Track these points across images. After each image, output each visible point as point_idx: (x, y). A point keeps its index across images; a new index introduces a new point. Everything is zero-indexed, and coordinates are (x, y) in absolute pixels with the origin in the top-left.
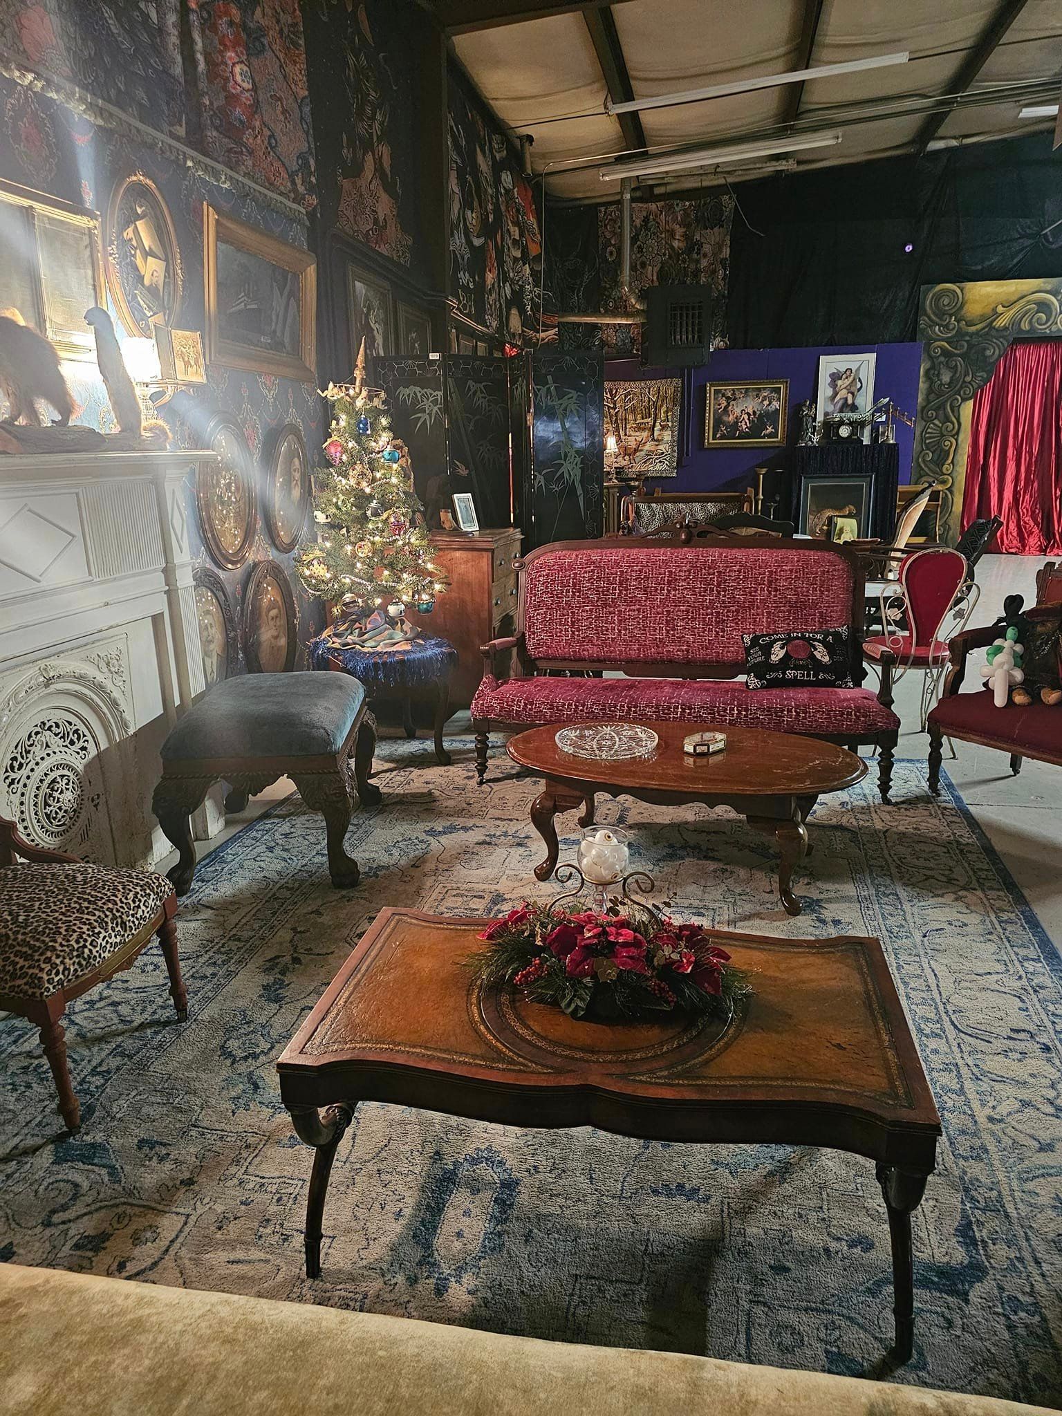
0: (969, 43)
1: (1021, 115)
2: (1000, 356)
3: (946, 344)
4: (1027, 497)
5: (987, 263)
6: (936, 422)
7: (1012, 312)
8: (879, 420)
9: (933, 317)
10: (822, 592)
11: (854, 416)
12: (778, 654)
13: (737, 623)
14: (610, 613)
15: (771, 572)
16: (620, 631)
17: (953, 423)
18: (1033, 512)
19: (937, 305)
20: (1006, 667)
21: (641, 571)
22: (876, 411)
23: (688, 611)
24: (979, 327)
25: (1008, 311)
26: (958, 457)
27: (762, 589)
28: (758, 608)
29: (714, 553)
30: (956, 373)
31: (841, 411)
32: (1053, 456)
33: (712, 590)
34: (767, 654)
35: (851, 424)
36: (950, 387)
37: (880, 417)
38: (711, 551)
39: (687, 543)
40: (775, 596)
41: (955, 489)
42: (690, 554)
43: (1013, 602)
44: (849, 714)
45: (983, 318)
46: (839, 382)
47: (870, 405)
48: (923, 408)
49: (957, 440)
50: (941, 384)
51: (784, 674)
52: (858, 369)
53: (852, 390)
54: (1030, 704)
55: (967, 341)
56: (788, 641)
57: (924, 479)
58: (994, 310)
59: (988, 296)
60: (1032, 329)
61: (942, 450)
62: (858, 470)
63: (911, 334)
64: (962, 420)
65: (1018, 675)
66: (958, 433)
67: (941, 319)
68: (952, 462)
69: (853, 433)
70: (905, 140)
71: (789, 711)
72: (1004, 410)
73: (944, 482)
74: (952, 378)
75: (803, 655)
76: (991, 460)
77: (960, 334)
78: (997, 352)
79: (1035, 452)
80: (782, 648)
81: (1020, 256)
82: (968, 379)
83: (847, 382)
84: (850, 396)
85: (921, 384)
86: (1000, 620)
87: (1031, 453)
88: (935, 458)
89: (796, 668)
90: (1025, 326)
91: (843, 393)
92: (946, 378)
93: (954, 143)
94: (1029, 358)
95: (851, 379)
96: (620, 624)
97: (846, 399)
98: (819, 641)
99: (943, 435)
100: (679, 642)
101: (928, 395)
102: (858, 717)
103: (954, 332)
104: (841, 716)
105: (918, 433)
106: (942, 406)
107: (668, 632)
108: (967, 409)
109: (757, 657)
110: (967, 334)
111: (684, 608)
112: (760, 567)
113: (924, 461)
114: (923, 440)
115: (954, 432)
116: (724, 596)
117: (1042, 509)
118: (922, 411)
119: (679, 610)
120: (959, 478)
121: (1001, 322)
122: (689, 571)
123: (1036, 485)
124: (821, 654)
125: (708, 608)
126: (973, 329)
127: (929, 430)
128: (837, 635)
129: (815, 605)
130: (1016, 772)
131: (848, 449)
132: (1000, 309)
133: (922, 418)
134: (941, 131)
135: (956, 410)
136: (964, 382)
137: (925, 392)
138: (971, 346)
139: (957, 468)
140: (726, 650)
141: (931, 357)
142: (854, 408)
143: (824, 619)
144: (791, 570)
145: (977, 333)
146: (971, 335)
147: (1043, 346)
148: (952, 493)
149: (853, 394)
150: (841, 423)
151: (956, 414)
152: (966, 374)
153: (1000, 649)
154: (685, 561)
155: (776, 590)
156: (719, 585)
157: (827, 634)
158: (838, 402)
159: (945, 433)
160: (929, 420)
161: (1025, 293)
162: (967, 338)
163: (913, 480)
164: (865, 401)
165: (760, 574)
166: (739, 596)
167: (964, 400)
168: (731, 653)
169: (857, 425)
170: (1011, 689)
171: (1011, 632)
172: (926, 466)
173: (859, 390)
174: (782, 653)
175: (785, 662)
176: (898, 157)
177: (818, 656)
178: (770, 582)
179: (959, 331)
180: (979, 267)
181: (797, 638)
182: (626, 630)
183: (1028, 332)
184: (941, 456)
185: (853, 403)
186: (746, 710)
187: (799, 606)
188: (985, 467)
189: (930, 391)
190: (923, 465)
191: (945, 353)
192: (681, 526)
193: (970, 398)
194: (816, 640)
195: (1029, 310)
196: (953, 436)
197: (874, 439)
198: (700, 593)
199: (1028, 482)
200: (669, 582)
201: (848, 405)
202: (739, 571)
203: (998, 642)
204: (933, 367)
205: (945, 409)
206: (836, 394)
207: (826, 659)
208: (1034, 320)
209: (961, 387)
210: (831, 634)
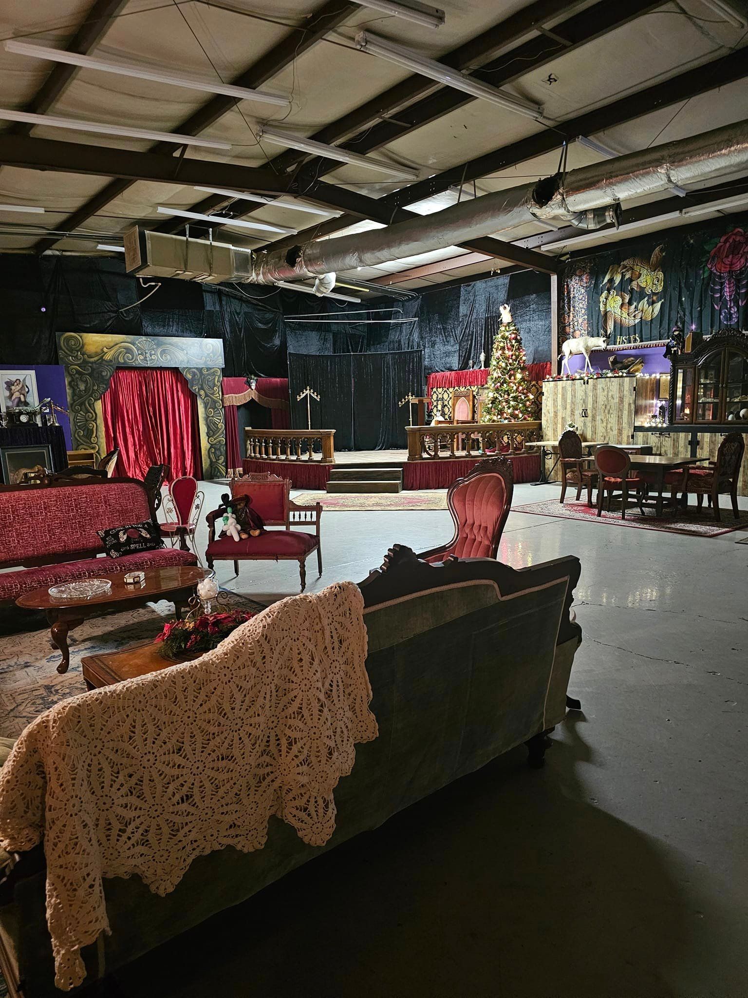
0: (72, 210)
1: (98, 248)
2: (111, 376)
3: (77, 367)
4: (142, 454)
5: (92, 324)
6: (81, 412)
7: (112, 352)
8: (46, 411)
9: (67, 351)
10: (134, 503)
11: (29, 409)
12: (123, 538)
13: (92, 526)
14: (10, 531)
15: (104, 496)
16: (19, 541)
17: (92, 414)
18: (147, 463)
19: (68, 344)
20: (234, 524)
21: (25, 504)
22: (42, 406)
23: (61, 523)
24: (96, 359)
25: (111, 351)
26: (99, 433)
27: (102, 506)
28: (102, 516)
29: (68, 490)
30: (87, 384)
31: (18, 406)
32: (151, 432)
33: (72, 509)
34: (118, 539)
35: (27, 414)
36: (85, 392)
37: (45, 409)
38: (66, 488)
39: (49, 485)
40: (110, 508)
41: (101, 452)
42: (54, 491)
43: (225, 497)
44: (175, 558)
45: (97, 354)
46: (13, 388)
47: (37, 403)
48: (72, 405)
49: (96, 423)
50: (80, 390)
51: (130, 547)
52: (24, 379)
53: (23, 392)
54: (248, 538)
55: (90, 366)
56: (126, 531)
57: (81, 447)
58: (102, 350)
59: (97, 342)
60: (125, 362)
61: (88, 429)
62: (38, 442)
63: (54, 360)
64: (97, 411)
65: (239, 527)
66: (96, 419)
67: (72, 353)
68: (96, 436)
69: (30, 419)
70: (29, 246)
71: (146, 562)
72: (119, 406)
73: (94, 448)
74: (86, 387)
75: (136, 536)
76: (118, 434)
77: (85, 362)
78: (109, 374)
79: (141, 429)
80: (124, 534)
81: (110, 322)
82: (96, 388)
83: (18, 388)
84: (22, 397)
85: (68, 391)
86: (220, 506)
87: (139, 431)
88: (85, 434)
89: (135, 543)
90: (121, 360)
91: (17, 395)
92: (82, 387)
93: (57, 253)
94: (127, 378)
95: (21, 386)
96: (18, 537)
97: (20, 398)
98: (141, 528)
99: (87, 421)
100: (59, 541)
101: (73, 397)
102: (179, 558)
103: (82, 360)
104: (172, 559)
105: (71, 420)
106: (82, 404)
107: (51, 537)
108: (99, 405)
109: (110, 541)
110: (90, 362)
111: (58, 522)
112: (98, 494)
113: (79, 436)
114: (75, 423)
115: (94, 418)
116: (81, 512)
117: (151, 460)
118: (71, 407)
119: (55, 523)
120: (102, 445)
121: (108, 357)
122: (56, 501)
123: (145, 448)
124: (144, 534)
125: (72, 520)
126: (92, 360)
127: (78, 418)
128: (147, 523)
129: (132, 511)
130: (237, 574)
131: (29, 429)
132: (105, 350)
133: (72, 411)
134: (54, 247)
135: (92, 406)
136: (93, 390)
137: (70, 394)
138: (93, 370)
139: (100, 440)
140: (88, 541)
141: (71, 375)
142: (26, 404)
143: (138, 518)
144: (115, 494)
145: (95, 362)
146: (92, 363)
147: (133, 372)
148: (99, 454)
149: (24, 395)
150: (21, 413)
151: (93, 408)
152: (94, 385)
153: (227, 518)
154: (52, 495)
155: (110, 505)
156: (76, 506)
157: (143, 524)
158: (14, 400)
159: (88, 419)
160: (77, 412)
161: (118, 342)
162: (90, 365)
163: (74, 447)
164: (34, 399)
165: (98, 498)
166: (89, 510)
167: (96, 400)
168: (91, 543)
169: (32, 415)
170: (239, 533)
171: (229, 509)
172: (80, 438)
173: (28, 392)
174: (125, 537)
175: (129, 541)
176: (25, 254)
177: (144, 535)
178: (105, 502)
179: (84, 360)
180: (89, 326)
181: (129, 528)
182: (22, 540)
183: (123, 363)
184: (89, 433)
185: (25, 401)
186: (124, 566)
187: (123, 512)
188: (115, 438)
189: (74, 394)
190: (78, 439)
191: (78, 372)
192: (44, 475)
193: (99, 399)
194: (139, 528)
195: (120, 353)
196: (93, 421)
197: (44, 422)
198: (66, 512)
199: (141, 447)
200: (45, 508)
201: (22, 402)
202: (86, 497)
203: (225, 515)
204: (73, 380)
205: (85, 405)
206: (11, 395)
207: (148, 536)
208: (125, 357)
209: (92, 393)
210: (145, 524)
